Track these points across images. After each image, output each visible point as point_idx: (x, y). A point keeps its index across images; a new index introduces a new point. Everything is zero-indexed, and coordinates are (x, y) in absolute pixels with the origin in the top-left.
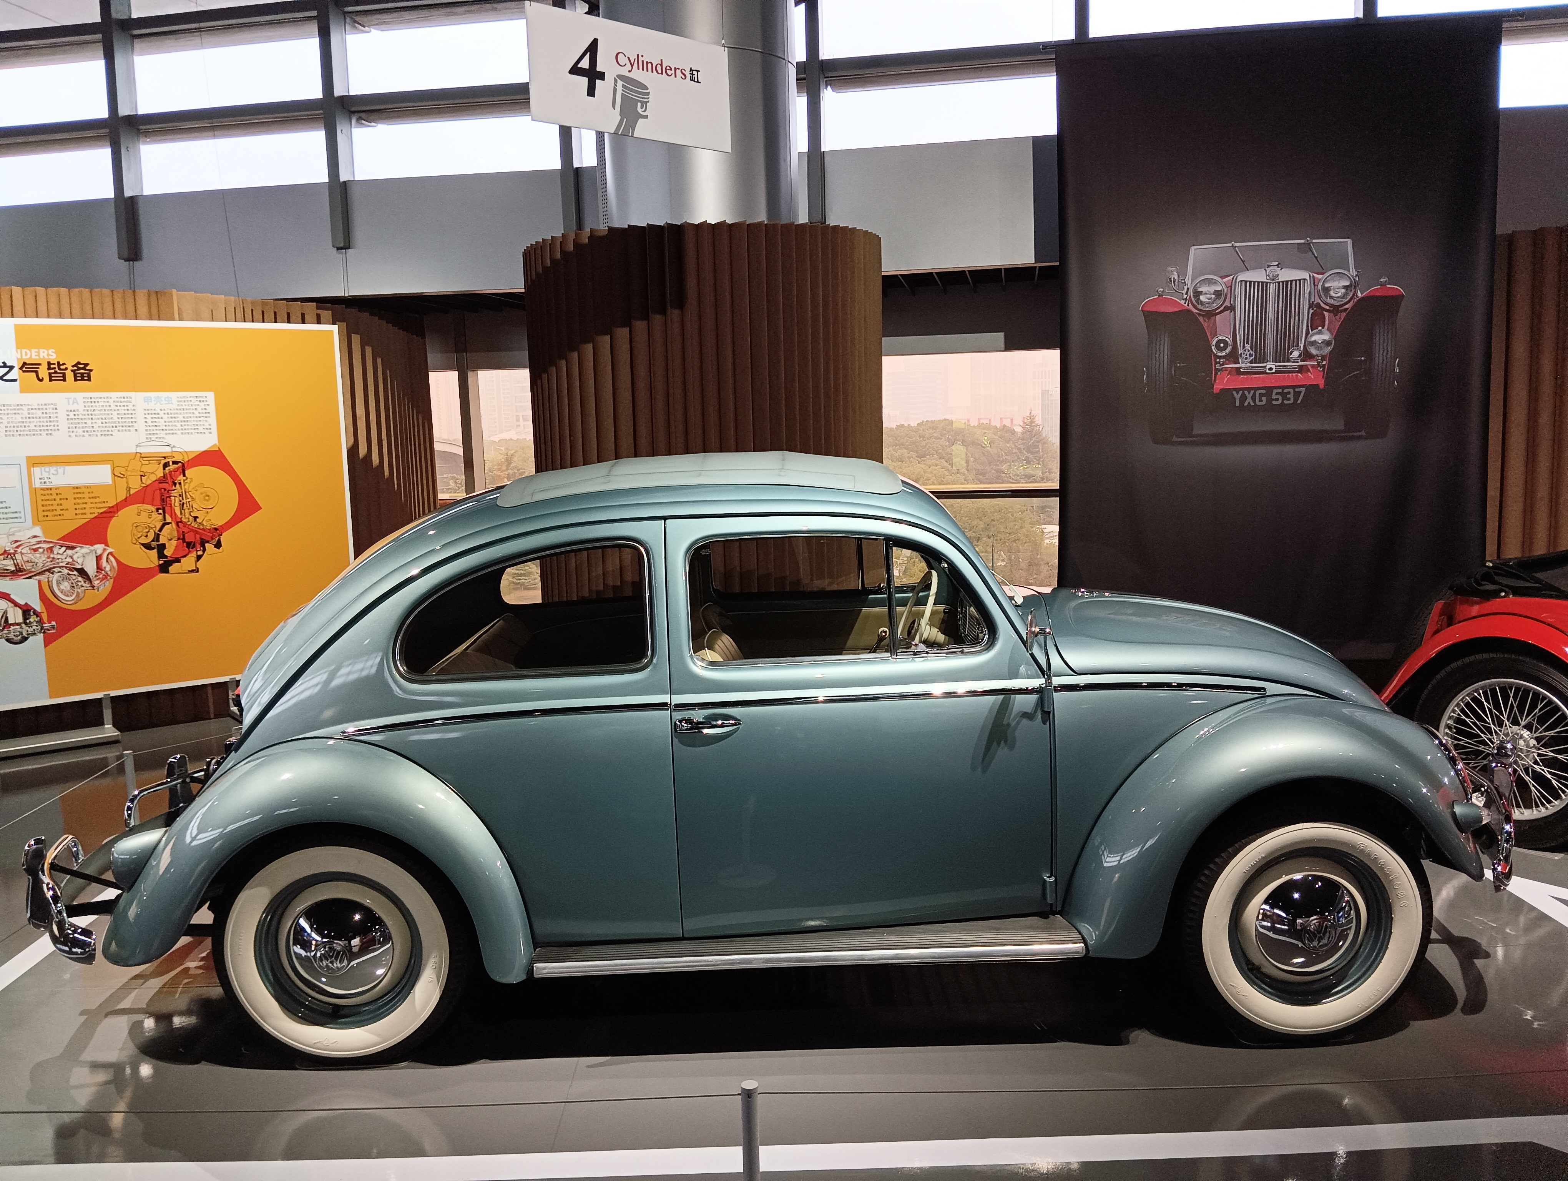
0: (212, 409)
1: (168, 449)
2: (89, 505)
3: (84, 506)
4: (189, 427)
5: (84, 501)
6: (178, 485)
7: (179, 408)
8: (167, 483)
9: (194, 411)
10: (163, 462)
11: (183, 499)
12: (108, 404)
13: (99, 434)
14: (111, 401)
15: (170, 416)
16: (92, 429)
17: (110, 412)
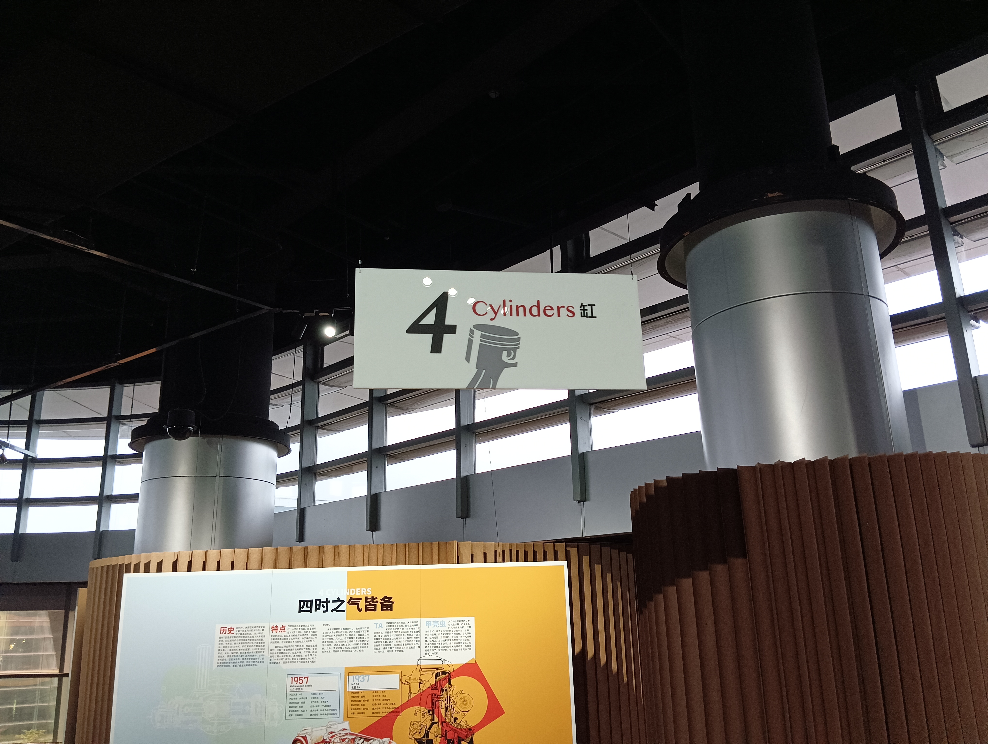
0: (472, 630)
1: (440, 662)
2: (382, 706)
3: (379, 706)
4: (456, 645)
5: (379, 702)
6: (444, 691)
7: (449, 630)
8: (437, 689)
9: (460, 632)
10: (436, 672)
11: (448, 703)
12: (402, 628)
13: (394, 650)
14: (404, 625)
15: (443, 636)
16: (390, 647)
17: (403, 634)
